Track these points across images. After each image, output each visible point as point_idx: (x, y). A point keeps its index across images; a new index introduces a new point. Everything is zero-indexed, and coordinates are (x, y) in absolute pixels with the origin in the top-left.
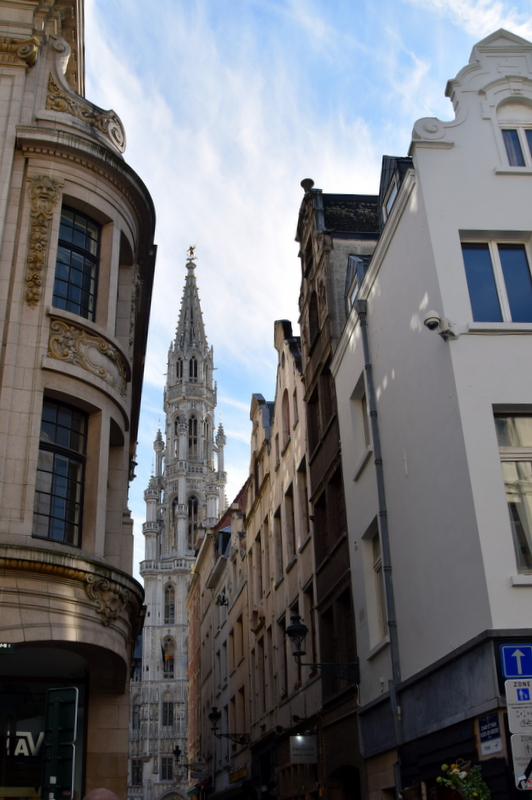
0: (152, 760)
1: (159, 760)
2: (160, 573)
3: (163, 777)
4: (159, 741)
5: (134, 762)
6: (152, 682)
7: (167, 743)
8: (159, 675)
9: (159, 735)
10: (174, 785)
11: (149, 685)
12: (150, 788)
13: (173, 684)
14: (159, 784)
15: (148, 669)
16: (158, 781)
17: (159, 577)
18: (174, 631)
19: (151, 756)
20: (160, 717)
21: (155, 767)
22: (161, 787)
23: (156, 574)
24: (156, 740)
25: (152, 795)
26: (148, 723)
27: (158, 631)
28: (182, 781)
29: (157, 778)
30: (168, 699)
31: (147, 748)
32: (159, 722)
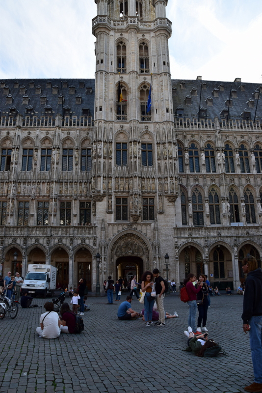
0: (105, 199)
1: (113, 199)
2: (113, 29)
3: (117, 218)
4: (113, 180)
5: (82, 204)
6: (106, 122)
7: (122, 182)
8: (113, 116)
9: (113, 174)
10: (130, 225)
11: (103, 124)
12: (103, 229)
13: (126, 126)
14: (113, 225)
15: (101, 109)
16: (112, 222)
17: (112, 33)
18: (126, 78)
19: (104, 196)
20: (113, 155)
21: (109, 206)
22: (115, 227)
23: (109, 29)
24: (111, 178)
25: (106, 236)
26: (102, 160)
27: (111, 77)
28: (139, 221)
29: (111, 218)
30: (122, 139)
31: (101, 185)
32: (113, 161)
